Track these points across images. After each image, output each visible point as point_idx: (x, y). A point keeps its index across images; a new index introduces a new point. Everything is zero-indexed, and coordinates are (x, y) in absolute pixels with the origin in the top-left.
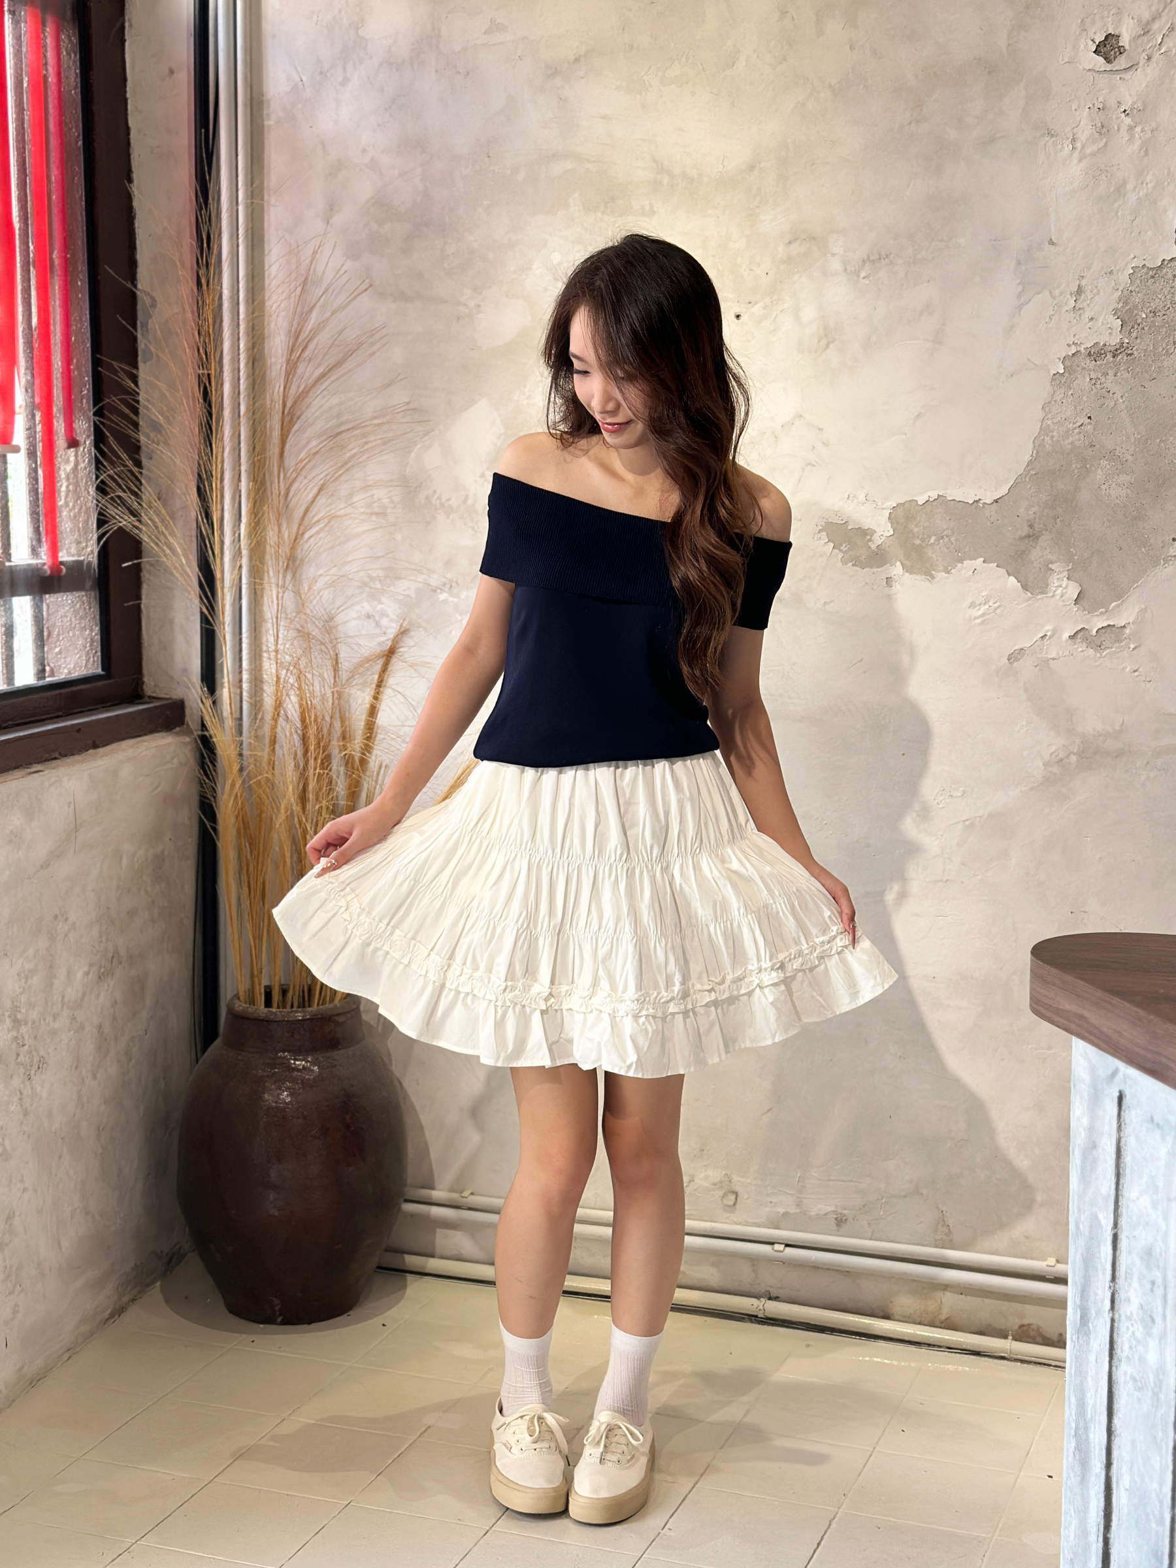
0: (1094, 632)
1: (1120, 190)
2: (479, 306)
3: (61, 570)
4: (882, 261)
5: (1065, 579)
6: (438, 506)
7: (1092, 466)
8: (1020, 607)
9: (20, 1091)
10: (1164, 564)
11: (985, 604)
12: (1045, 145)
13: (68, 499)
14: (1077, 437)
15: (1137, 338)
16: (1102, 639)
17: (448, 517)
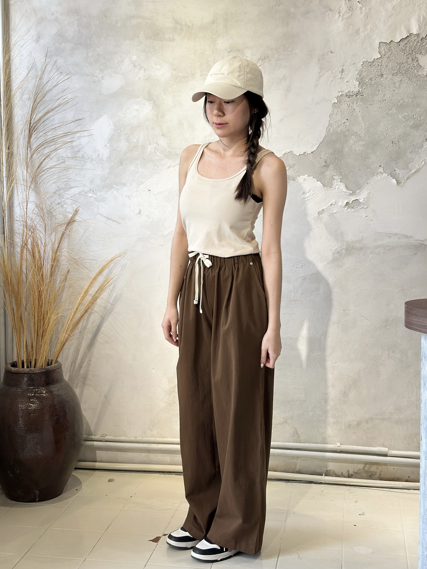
0: (351, 202)
1: (357, 32)
2: (103, 77)
4: (266, 59)
5: (339, 182)
6: (87, 158)
7: (348, 138)
8: (322, 193)
10: (377, 175)
11: (309, 192)
12: (328, 14)
14: (343, 127)
15: (364, 89)
16: (354, 205)
17: (91, 163)
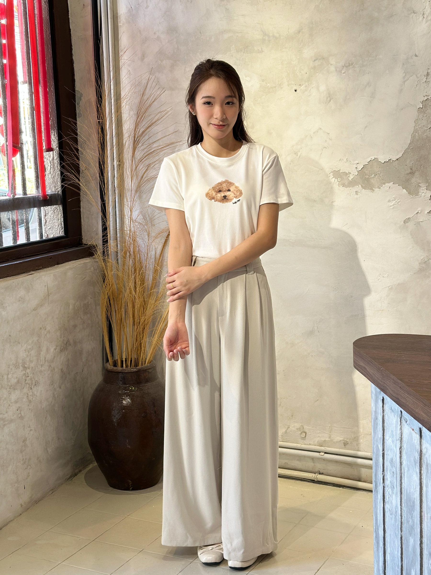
3: (47, 197)
4: (350, 66)
5: (425, 189)
8: (408, 201)
9: (27, 394)
11: (394, 200)
12: (412, 16)
13: (51, 171)
14: (428, 133)
